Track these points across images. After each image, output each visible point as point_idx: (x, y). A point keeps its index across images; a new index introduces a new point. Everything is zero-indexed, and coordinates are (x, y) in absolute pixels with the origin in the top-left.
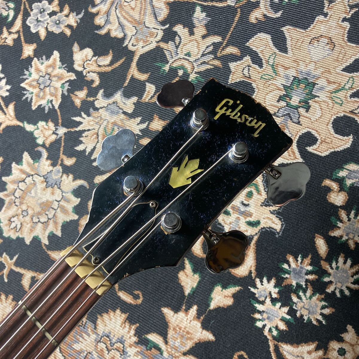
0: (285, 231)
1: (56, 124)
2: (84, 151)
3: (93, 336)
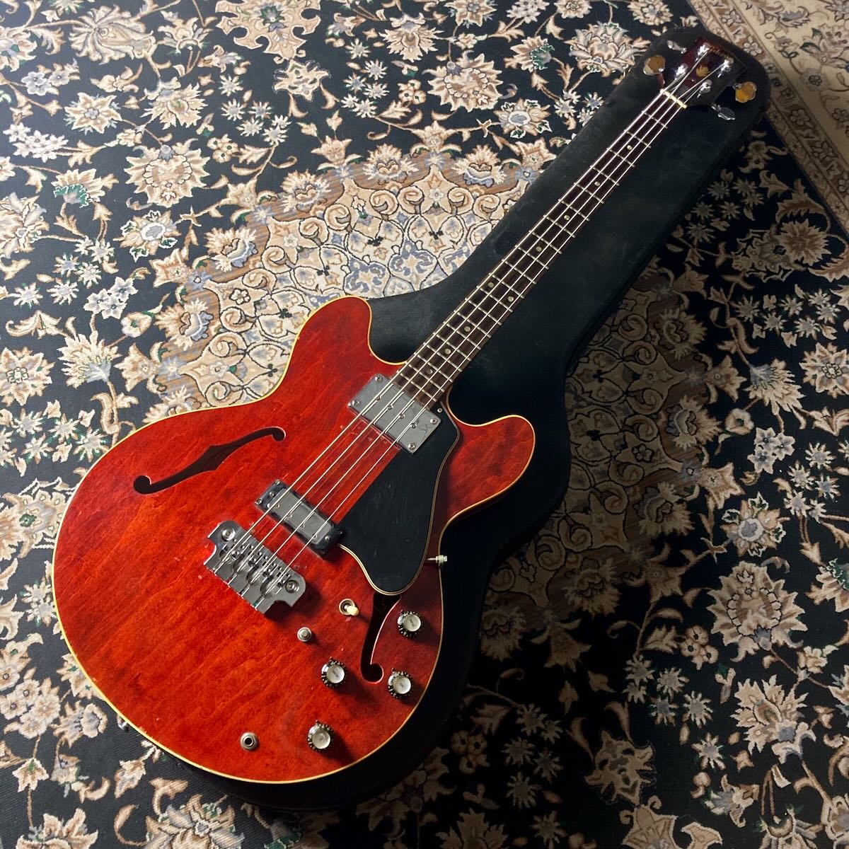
0: (331, 72)
1: (132, 128)
2: (172, 126)
3: (290, 197)
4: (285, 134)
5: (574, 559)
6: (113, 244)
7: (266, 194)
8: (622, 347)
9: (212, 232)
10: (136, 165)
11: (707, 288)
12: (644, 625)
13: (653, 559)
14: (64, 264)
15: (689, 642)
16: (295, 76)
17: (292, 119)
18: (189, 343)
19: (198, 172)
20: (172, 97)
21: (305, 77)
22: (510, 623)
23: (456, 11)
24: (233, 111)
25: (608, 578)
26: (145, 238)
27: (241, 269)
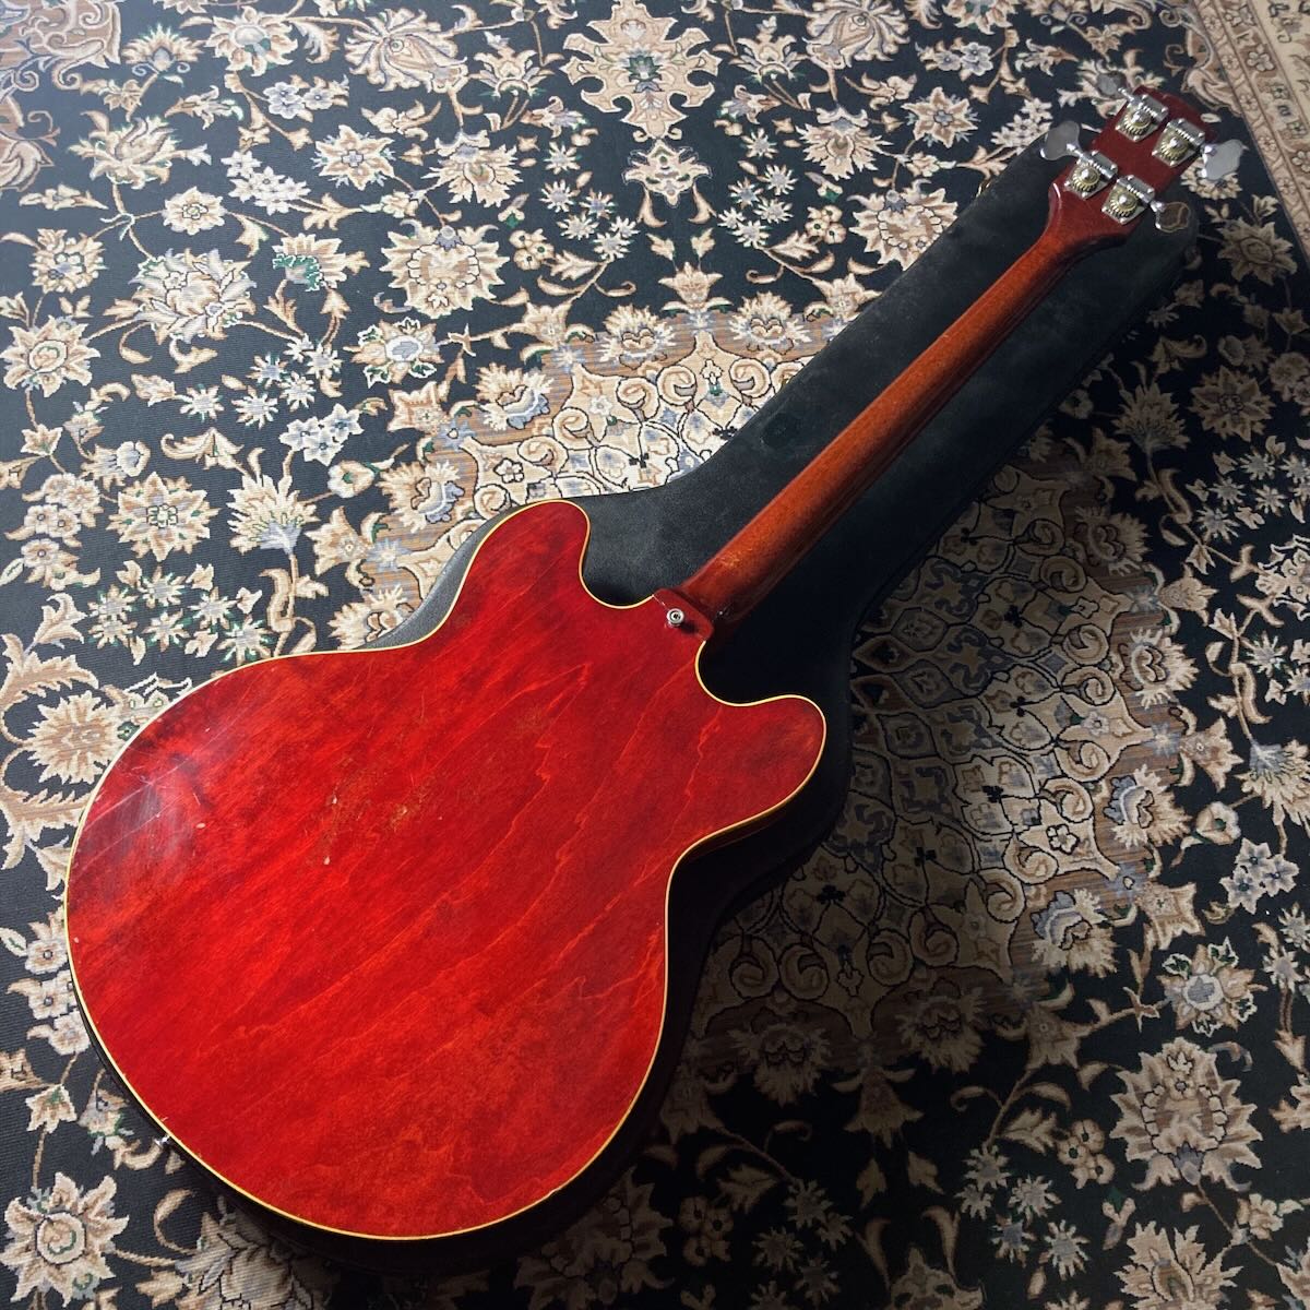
1: (407, 191)
4: (628, 247)
5: (925, 976)
6: (343, 355)
7: (580, 329)
8: (1065, 669)
9: (488, 367)
10: (400, 246)
11: (1211, 610)
12: (1010, 1100)
13: (1043, 1003)
14: (266, 369)
15: (1074, 1143)
16: (659, 165)
17: (642, 226)
18: (421, 524)
19: (488, 275)
20: (474, 158)
21: (674, 169)
22: (805, 1052)
23: (917, 118)
24: (557, 196)
25: (970, 1018)
26: (390, 355)
27: (519, 430)
